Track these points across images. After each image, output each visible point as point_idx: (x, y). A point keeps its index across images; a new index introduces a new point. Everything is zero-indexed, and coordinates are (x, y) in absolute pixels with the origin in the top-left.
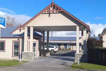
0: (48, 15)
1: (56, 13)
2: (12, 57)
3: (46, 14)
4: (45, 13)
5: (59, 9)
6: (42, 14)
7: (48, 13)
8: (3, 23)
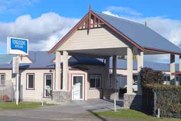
0: (86, 31)
1: (98, 27)
2: (44, 97)
3: (84, 29)
4: (82, 29)
5: (100, 21)
6: (78, 30)
7: (86, 29)
8: (22, 47)
